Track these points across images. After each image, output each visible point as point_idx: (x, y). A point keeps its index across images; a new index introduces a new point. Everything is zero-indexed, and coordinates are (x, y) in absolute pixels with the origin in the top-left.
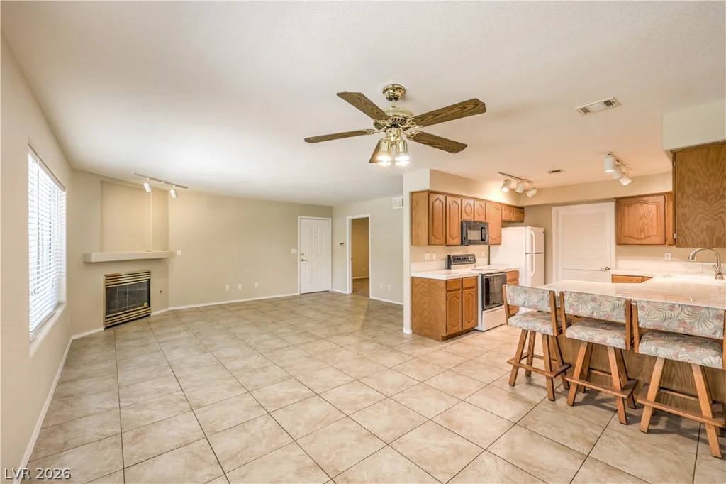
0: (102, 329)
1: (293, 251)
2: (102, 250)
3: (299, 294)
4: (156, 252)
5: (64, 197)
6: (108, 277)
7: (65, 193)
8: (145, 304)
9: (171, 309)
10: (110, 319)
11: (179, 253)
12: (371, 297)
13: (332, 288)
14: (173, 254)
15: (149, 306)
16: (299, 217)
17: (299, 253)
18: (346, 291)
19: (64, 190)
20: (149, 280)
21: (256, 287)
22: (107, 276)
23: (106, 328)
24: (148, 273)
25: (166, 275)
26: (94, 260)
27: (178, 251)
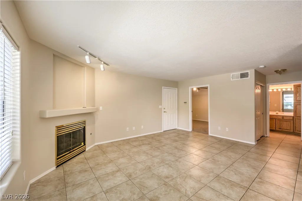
0: (54, 168)
1: (160, 107)
2: (54, 108)
3: (162, 131)
4: (89, 109)
5: (19, 57)
6: (59, 128)
7: (19, 53)
8: (82, 143)
9: (96, 144)
10: (59, 160)
11: (101, 108)
12: (210, 134)
13: (178, 127)
14: (98, 109)
15: (85, 145)
16: (163, 87)
17: (163, 108)
18: (189, 129)
19: (18, 50)
20: (85, 127)
21: (142, 128)
22: (57, 127)
23: (58, 166)
24: (84, 122)
25: (94, 123)
26: (47, 116)
27: (100, 107)
